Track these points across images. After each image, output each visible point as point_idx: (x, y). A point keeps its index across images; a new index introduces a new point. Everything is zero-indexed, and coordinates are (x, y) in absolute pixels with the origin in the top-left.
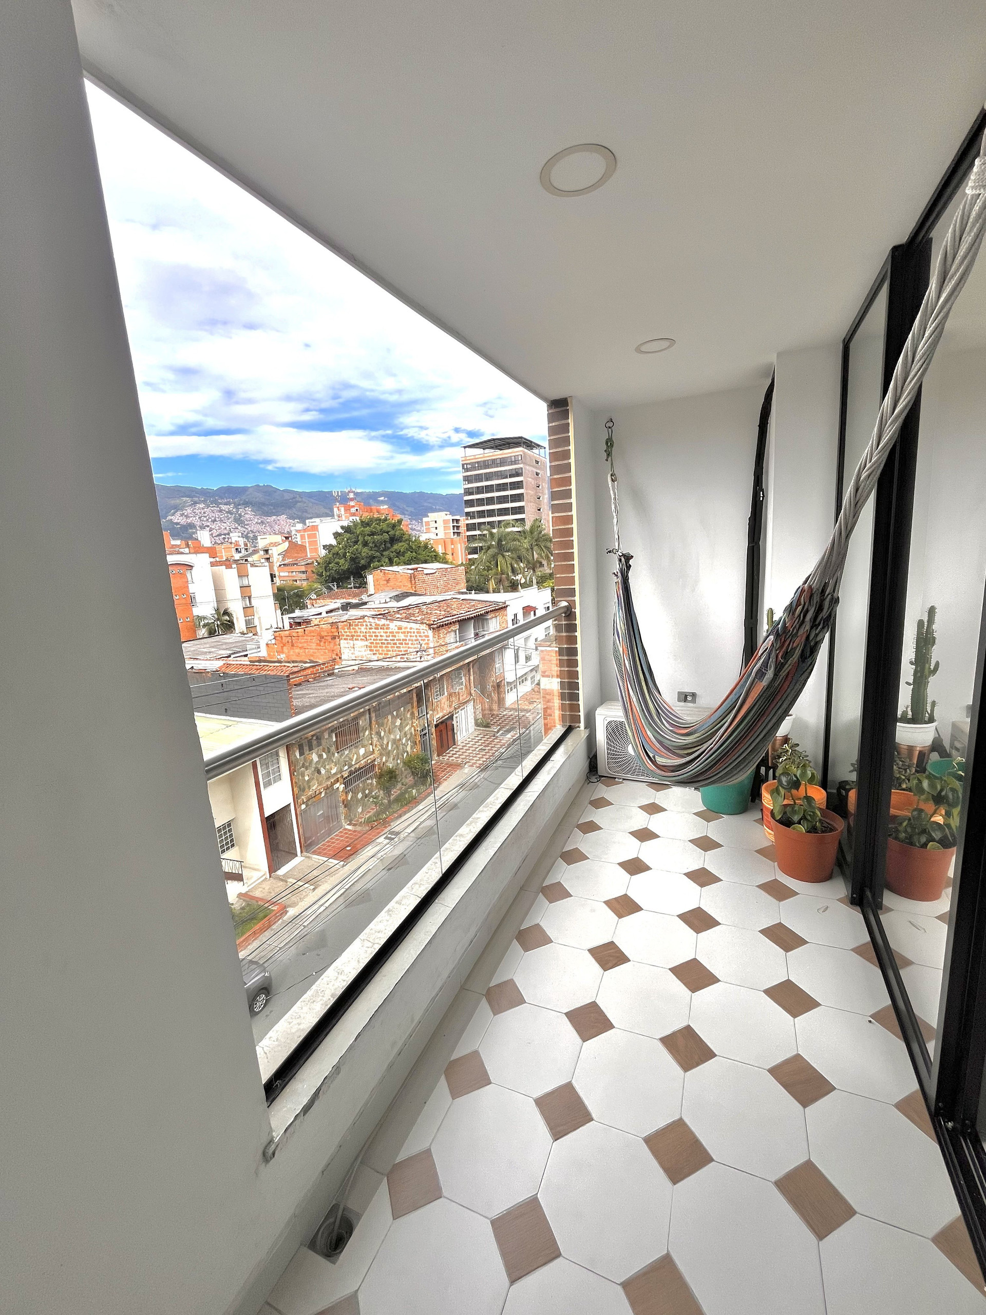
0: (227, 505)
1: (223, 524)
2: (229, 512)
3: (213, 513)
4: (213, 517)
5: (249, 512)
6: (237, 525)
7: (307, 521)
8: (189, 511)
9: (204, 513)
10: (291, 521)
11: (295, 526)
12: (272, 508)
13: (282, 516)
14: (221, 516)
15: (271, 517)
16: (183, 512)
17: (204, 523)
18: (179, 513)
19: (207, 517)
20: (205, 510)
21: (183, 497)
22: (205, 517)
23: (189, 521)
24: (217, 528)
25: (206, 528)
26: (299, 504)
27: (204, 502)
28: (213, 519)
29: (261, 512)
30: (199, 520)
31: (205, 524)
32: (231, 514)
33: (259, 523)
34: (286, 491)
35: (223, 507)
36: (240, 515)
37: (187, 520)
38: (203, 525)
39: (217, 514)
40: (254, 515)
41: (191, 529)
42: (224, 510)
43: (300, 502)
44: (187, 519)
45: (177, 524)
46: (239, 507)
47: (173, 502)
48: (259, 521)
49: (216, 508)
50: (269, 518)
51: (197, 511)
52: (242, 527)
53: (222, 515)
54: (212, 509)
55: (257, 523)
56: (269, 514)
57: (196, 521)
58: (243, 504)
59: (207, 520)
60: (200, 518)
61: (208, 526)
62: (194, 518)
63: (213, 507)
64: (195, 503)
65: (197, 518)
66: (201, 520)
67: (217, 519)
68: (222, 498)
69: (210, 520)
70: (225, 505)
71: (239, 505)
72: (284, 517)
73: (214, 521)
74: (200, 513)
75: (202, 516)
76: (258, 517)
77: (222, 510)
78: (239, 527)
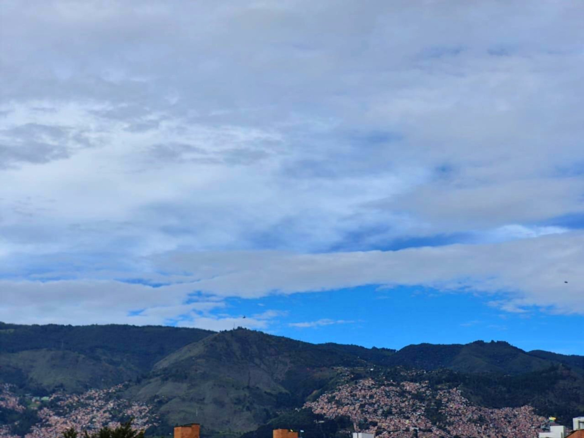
0: (416, 381)
1: (403, 421)
2: (419, 397)
3: (388, 397)
4: (386, 405)
5: (457, 398)
6: (429, 425)
7: (576, 420)
8: (344, 393)
9: (371, 397)
10: (540, 418)
11: (549, 431)
12: (504, 389)
13: (523, 408)
14: (403, 405)
15: (499, 408)
16: (334, 394)
17: (368, 416)
18: (324, 398)
19: (376, 406)
20: (374, 390)
21: (338, 365)
22: (372, 404)
23: (341, 411)
24: (392, 428)
25: (371, 427)
26: (561, 382)
27: (373, 376)
28: (385, 409)
29: (480, 398)
30: (359, 411)
31: (370, 420)
32: (422, 400)
33: (475, 422)
34: (538, 354)
35: (409, 386)
36: (439, 403)
37: (339, 410)
38: (366, 420)
39: (394, 401)
40: (466, 403)
41: (343, 427)
42: (409, 393)
43: (564, 378)
44: (338, 407)
45: (320, 417)
46: (439, 387)
47: (318, 375)
48: (475, 417)
49: (394, 388)
50: (496, 411)
51: (358, 393)
52: (440, 428)
53: (403, 402)
54: (387, 389)
55: (470, 420)
56: (496, 403)
57: (354, 412)
58: (447, 380)
59: (375, 411)
60: (362, 406)
61: (375, 424)
62: (352, 408)
63: (388, 385)
64: (357, 377)
65: (357, 406)
66: (363, 411)
67: (394, 410)
68: (407, 368)
69: (380, 412)
70: (412, 381)
71: (439, 382)
72: (525, 410)
73: (387, 414)
74: (364, 397)
75: (365, 404)
76: (474, 408)
77: (405, 391)
78: (434, 428)
